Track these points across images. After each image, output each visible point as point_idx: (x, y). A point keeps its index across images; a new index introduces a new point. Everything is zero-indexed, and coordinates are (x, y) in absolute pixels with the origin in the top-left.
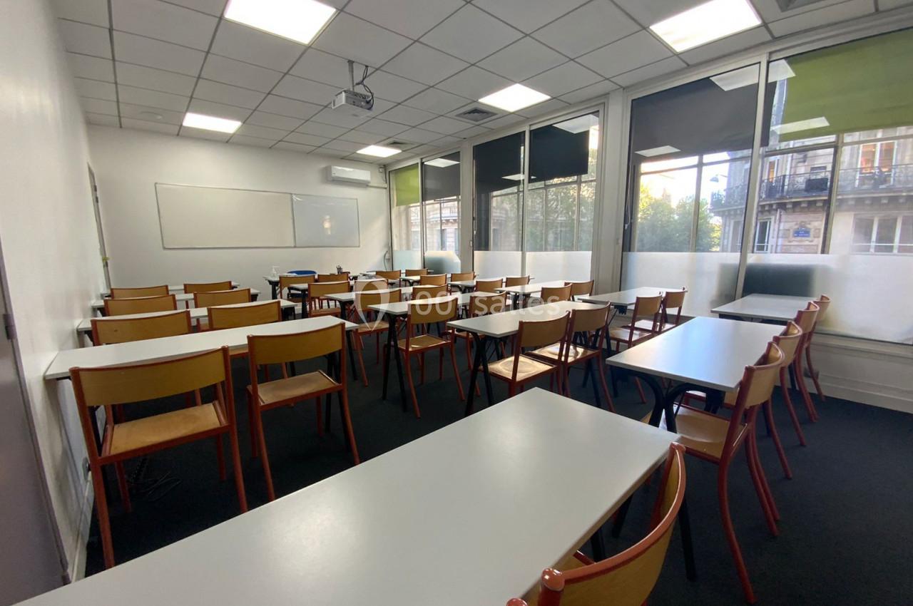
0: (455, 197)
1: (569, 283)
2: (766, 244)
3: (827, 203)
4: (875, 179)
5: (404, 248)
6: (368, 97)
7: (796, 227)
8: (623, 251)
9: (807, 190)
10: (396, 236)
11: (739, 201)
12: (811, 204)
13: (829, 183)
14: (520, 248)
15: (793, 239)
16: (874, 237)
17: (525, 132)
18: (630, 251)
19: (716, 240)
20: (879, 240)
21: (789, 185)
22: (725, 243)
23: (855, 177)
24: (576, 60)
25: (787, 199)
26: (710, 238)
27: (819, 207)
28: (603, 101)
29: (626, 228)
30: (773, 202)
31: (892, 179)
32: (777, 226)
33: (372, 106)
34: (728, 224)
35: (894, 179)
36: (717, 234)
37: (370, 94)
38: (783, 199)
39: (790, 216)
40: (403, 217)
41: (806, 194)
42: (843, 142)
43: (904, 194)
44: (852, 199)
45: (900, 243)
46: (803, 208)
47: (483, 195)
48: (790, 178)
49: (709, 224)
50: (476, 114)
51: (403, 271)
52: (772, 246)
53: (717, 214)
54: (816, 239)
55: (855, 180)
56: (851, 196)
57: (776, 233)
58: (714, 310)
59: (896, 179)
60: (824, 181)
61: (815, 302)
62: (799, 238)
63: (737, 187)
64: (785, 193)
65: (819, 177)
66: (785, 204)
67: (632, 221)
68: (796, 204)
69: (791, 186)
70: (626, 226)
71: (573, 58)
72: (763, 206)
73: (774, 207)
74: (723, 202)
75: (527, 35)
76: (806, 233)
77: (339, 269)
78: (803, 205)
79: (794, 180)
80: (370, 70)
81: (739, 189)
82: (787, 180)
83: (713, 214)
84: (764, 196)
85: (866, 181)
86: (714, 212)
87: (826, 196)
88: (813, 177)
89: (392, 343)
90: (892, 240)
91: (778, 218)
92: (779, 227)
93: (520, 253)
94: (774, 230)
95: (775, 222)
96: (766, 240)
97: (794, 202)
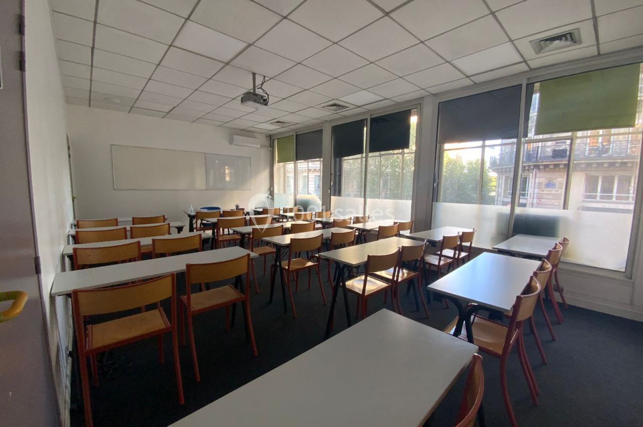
0: (318, 159)
1: (397, 223)
2: (526, 192)
3: (568, 166)
4: (599, 150)
5: (282, 192)
6: (265, 97)
7: (547, 181)
8: (433, 201)
9: (553, 157)
10: (277, 183)
11: (508, 163)
12: (556, 166)
13: (568, 153)
14: (363, 196)
15: (545, 189)
16: (599, 189)
17: (367, 119)
18: (437, 201)
19: (494, 188)
20: (603, 191)
21: (541, 153)
22: (500, 191)
23: (585, 149)
24: (403, 78)
25: (540, 162)
26: (490, 187)
27: (562, 168)
28: (419, 102)
29: (435, 186)
30: (531, 164)
31: (611, 151)
32: (533, 180)
33: (268, 103)
34: (501, 178)
35: (612, 151)
36: (494, 184)
37: (266, 95)
38: (537, 162)
39: (542, 174)
40: (282, 171)
41: (552, 159)
42: (576, 136)
43: (619, 161)
44: (584, 163)
45: (617, 193)
46: (551, 169)
47: (338, 159)
48: (542, 148)
49: (488, 176)
50: (335, 107)
51: (282, 208)
52: (531, 193)
53: (494, 170)
54: (560, 190)
55: (586, 151)
56: (583, 162)
57: (533, 184)
58: (494, 247)
59: (613, 150)
60: (564, 151)
61: (560, 243)
62: (548, 189)
63: (507, 153)
64: (538, 158)
65: (561, 148)
66: (539, 166)
67: (439, 181)
68: (546, 166)
69: (542, 154)
70: (435, 184)
71: (401, 76)
72: (525, 167)
73: (532, 167)
74: (498, 163)
75: (372, 63)
76: (553, 186)
77: (237, 207)
78: (551, 167)
79: (544, 150)
80: (266, 79)
81: (508, 155)
82: (540, 149)
83: (491, 170)
84: (525, 160)
85: (593, 152)
86: (492, 169)
87: (566, 161)
88: (557, 149)
89: (278, 264)
90: (611, 191)
91: (534, 174)
92: (535, 181)
93: (363, 199)
94: (532, 183)
95: (532, 177)
96: (527, 189)
97: (545, 165)
